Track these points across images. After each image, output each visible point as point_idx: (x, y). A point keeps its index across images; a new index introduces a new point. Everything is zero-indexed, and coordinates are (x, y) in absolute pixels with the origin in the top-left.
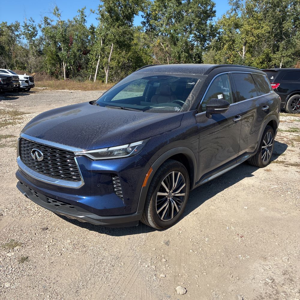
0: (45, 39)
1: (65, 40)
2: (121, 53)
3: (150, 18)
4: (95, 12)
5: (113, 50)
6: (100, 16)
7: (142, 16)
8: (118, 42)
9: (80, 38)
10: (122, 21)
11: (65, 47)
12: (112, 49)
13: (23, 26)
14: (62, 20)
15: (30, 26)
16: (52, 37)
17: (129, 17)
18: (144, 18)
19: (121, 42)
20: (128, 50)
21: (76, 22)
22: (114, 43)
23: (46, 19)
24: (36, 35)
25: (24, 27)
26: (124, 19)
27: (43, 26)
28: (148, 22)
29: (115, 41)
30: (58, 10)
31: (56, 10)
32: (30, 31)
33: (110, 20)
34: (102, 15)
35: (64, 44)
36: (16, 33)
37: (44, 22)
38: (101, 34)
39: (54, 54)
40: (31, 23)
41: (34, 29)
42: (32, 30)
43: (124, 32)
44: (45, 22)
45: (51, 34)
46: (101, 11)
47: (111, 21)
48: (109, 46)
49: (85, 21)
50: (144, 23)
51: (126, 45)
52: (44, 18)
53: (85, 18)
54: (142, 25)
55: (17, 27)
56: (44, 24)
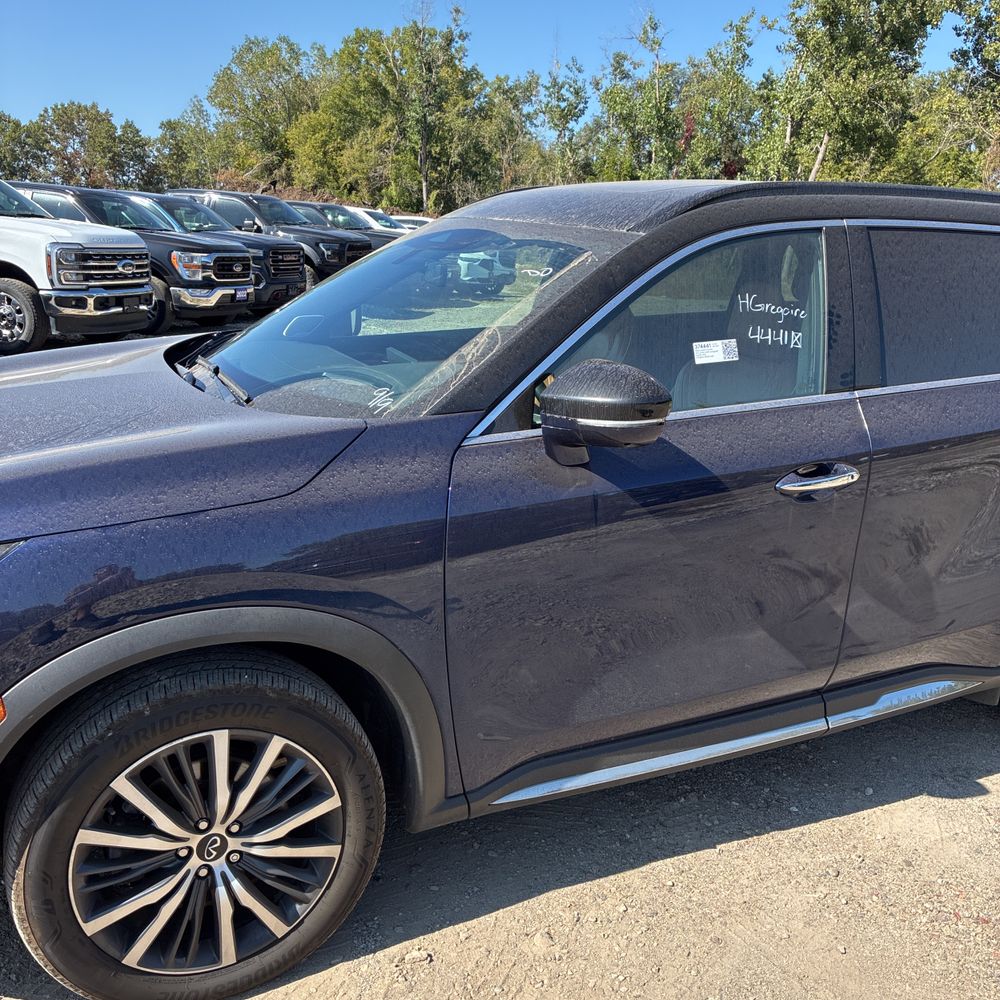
0: (608, 127)
1: (666, 126)
2: (853, 169)
3: (990, 37)
4: (777, 26)
5: (824, 160)
6: (795, 38)
7: (955, 29)
8: (845, 130)
9: (719, 119)
10: (871, 52)
11: (662, 150)
12: (820, 156)
13: (545, 87)
14: (670, 61)
15: (567, 86)
16: (627, 119)
17: (906, 37)
18: (963, 37)
19: (857, 128)
20: (882, 158)
21: (715, 64)
22: (830, 135)
23: (619, 60)
24: (582, 112)
25: (547, 88)
26: (884, 44)
27: (606, 84)
28: (977, 51)
29: (835, 125)
30: (655, 28)
31: (649, 28)
32: (564, 100)
33: (828, 51)
34: (801, 35)
35: (661, 141)
36: (527, 109)
37: (611, 69)
38: (789, 102)
39: (625, 172)
40: (571, 75)
41: (577, 93)
42: (572, 98)
43: (872, 93)
44: (615, 70)
45: (622, 109)
46: (797, 20)
47: (831, 54)
48: (814, 144)
49: (747, 62)
50: (962, 56)
51: (878, 138)
52: (614, 59)
53: (749, 51)
54: (952, 64)
55: (529, 90)
56: (609, 76)
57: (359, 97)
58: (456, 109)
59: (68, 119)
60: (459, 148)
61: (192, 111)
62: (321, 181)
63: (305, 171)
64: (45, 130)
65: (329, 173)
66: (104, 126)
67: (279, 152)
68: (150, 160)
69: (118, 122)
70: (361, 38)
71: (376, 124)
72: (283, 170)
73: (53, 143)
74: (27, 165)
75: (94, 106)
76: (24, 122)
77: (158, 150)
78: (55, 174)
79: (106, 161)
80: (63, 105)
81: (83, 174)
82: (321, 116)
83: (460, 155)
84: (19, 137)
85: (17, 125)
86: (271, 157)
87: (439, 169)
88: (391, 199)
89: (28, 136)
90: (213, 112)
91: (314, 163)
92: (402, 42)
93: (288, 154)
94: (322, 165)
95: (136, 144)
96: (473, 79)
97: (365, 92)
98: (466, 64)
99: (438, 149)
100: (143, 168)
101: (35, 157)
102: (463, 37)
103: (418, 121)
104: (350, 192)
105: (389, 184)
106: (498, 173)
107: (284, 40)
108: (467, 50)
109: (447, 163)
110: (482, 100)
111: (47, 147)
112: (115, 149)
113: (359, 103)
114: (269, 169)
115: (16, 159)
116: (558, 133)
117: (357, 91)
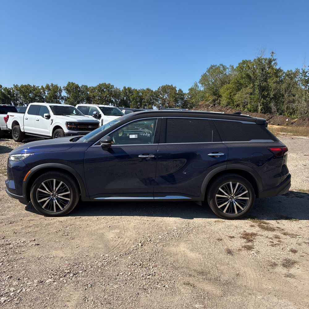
25: (301, 74)
55: (296, 74)
57: (243, 79)
58: (273, 81)
59: (165, 89)
60: (274, 93)
61: (194, 86)
62: (229, 104)
63: (224, 101)
64: (159, 92)
65: (231, 101)
66: (174, 91)
67: (218, 96)
68: (185, 99)
69: (177, 89)
70: (244, 62)
71: (247, 86)
72: (218, 101)
73: (160, 96)
74: (153, 102)
75: (172, 85)
76: (154, 91)
77: (187, 96)
78: (160, 104)
79: (173, 100)
80: (164, 86)
81: (167, 104)
82: (230, 85)
83: (273, 95)
84: (152, 94)
85: (152, 91)
86: (215, 97)
87: (267, 99)
88: (248, 109)
89: (154, 94)
90: (200, 85)
91: (227, 99)
92: (256, 63)
93: (220, 96)
94: (229, 99)
95: (182, 95)
96: (279, 72)
97: (244, 78)
98: (278, 67)
99: (266, 93)
100: (183, 101)
101: (156, 99)
102: (274, 60)
103: (258, 85)
104: (237, 107)
105: (248, 104)
106: (283, 100)
107: (222, 65)
108: (277, 63)
109: (269, 97)
110: (282, 78)
111: (159, 97)
112: (176, 97)
113: (242, 81)
114: (214, 101)
115: (151, 100)
116: (304, 87)
117: (242, 78)
